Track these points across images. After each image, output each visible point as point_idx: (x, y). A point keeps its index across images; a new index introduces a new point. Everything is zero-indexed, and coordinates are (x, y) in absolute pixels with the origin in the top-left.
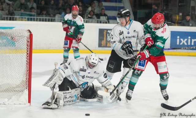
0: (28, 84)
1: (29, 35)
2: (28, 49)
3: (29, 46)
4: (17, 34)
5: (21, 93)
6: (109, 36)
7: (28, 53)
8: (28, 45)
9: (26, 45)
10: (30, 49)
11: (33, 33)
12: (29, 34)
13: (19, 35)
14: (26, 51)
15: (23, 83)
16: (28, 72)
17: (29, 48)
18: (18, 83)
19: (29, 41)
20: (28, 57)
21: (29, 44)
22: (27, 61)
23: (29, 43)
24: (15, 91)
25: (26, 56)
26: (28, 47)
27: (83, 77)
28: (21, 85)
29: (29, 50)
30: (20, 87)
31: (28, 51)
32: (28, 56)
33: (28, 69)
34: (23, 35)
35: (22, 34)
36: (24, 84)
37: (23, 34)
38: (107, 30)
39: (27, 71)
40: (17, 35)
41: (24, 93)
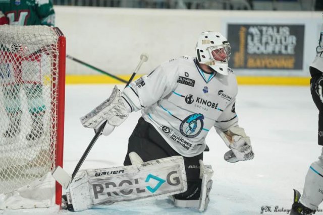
0: (54, 158)
1: (57, 41)
2: (54, 74)
3: (57, 66)
4: (27, 38)
5: (38, 180)
6: (252, 40)
7: (54, 84)
8: (55, 65)
9: (50, 65)
10: (59, 73)
11: (66, 35)
12: (57, 37)
13: (34, 40)
14: (50, 79)
15: (43, 156)
16: (55, 129)
17: (57, 70)
18: (31, 156)
19: (57, 54)
20: (56, 93)
21: (57, 62)
22: (52, 103)
23: (57, 59)
24: (24, 175)
25: (49, 90)
26: (55, 69)
27: (189, 100)
28: (37, 162)
29: (57, 76)
30: (35, 165)
31: (54, 79)
32: (54, 92)
33: (55, 122)
34: (42, 40)
35: (39, 38)
36: (46, 159)
37: (43, 38)
38: (247, 26)
39: (54, 127)
40: (29, 41)
41: (46, 180)
